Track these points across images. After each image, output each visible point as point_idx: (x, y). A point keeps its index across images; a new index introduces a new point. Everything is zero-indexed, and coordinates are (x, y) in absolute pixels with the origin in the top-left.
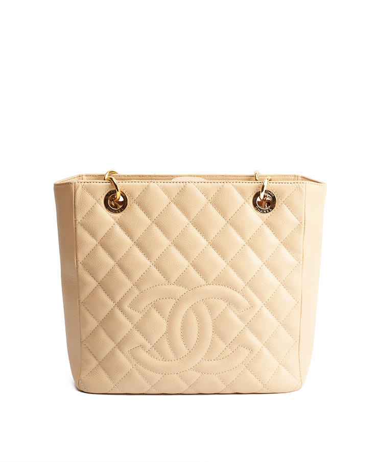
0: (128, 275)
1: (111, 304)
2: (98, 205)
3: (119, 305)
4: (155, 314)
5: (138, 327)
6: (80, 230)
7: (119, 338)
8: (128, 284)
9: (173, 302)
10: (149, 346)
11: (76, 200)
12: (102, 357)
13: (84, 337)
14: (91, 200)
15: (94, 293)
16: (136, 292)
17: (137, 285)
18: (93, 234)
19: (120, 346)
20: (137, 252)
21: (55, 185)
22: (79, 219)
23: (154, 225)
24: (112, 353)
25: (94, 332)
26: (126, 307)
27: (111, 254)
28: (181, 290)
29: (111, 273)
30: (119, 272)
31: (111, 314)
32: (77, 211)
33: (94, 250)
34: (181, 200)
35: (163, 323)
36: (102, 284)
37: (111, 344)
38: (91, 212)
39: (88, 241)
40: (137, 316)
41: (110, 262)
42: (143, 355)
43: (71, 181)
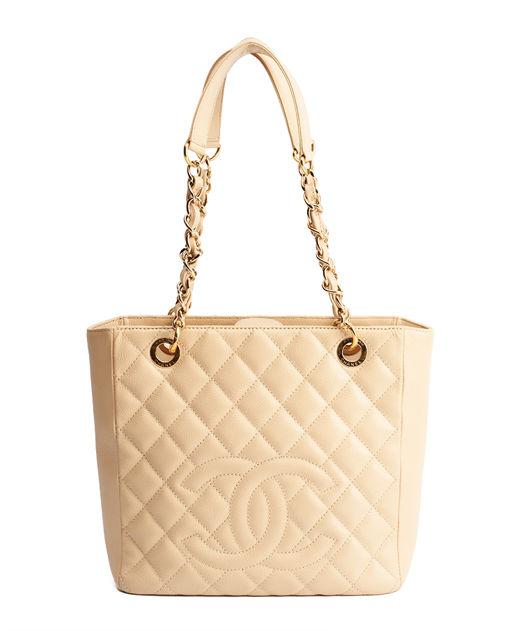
0: (180, 445)
1: (159, 482)
2: (143, 357)
3: (170, 483)
4: (215, 494)
5: (193, 510)
6: (120, 388)
7: (170, 524)
8: (181, 457)
9: (237, 479)
10: (207, 535)
11: (115, 351)
12: (148, 548)
13: (125, 523)
14: (133, 352)
15: (137, 468)
16: (191, 467)
17: (192, 458)
18: (137, 394)
19: (170, 534)
20: (193, 417)
21: (89, 331)
22: (119, 374)
23: (213, 382)
24: (161, 543)
25: (139, 516)
26: (178, 485)
27: (160, 419)
28: (248, 465)
29: (159, 443)
30: (169, 441)
31: (159, 494)
32: (116, 364)
33: (138, 413)
34: (246, 351)
35: (225, 506)
36: (148, 457)
37: (159, 533)
38: (134, 366)
39: (130, 403)
40: (192, 497)
41: (158, 429)
42: (200, 545)
43: (109, 328)
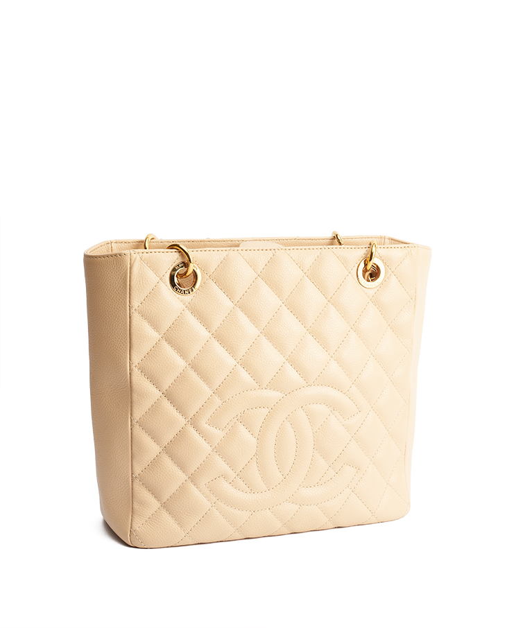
0: (206, 379)
1: (182, 421)
2: (162, 284)
3: (194, 422)
4: (242, 429)
5: (219, 450)
6: (137, 318)
7: (192, 469)
8: (207, 391)
9: (266, 411)
10: (232, 474)
11: (132, 277)
12: (166, 497)
13: (138, 470)
14: (152, 277)
15: (155, 408)
16: (218, 402)
17: (217, 392)
18: (155, 325)
19: (193, 479)
20: (217, 347)
21: (86, 256)
22: (136, 304)
24: (182, 489)
25: (155, 462)
26: (204, 424)
27: (182, 352)
28: (276, 395)
29: (182, 378)
30: (193, 375)
31: (181, 434)
32: (133, 293)
33: (157, 345)
35: (253, 441)
36: (168, 395)
37: (181, 477)
38: (154, 293)
39: (146, 334)
40: (217, 434)
41: (181, 363)
42: (225, 487)
43: (125, 252)
